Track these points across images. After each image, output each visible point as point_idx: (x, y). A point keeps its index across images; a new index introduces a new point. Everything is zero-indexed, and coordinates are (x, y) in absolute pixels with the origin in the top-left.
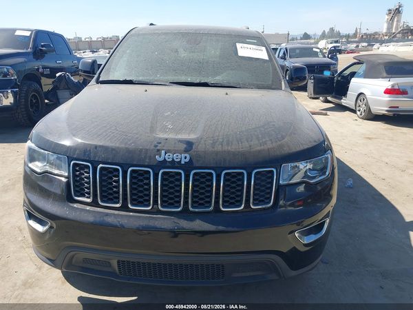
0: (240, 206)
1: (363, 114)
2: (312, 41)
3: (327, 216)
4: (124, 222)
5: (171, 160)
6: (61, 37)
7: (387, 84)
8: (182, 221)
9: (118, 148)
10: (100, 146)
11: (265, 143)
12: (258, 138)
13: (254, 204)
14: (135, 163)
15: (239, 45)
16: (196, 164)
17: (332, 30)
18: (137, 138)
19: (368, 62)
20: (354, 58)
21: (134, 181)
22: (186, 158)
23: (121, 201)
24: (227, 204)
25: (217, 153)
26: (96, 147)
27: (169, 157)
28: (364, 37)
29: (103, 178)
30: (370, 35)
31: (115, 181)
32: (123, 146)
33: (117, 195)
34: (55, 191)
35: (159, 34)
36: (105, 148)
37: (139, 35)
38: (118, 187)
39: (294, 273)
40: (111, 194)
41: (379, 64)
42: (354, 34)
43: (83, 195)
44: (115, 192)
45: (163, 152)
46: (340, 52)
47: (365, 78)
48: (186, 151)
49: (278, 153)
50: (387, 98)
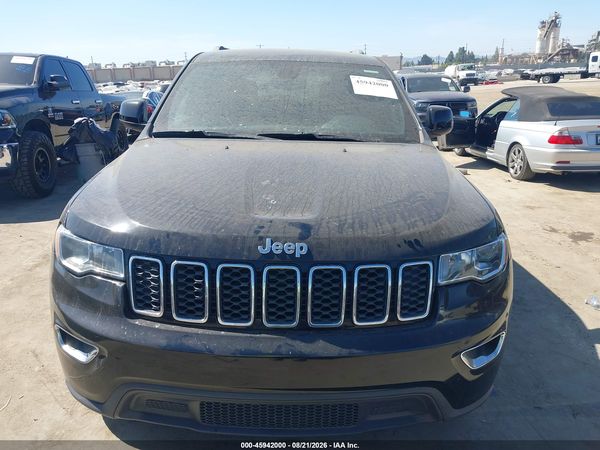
0: (382, 318)
1: (519, 172)
2: (435, 67)
3: (503, 328)
4: (213, 345)
5: (279, 252)
6: (78, 64)
7: (552, 128)
8: (298, 342)
9: (202, 235)
10: (174, 234)
11: (414, 225)
12: (403, 218)
13: (403, 316)
14: (227, 257)
15: (354, 79)
16: (316, 258)
17: (462, 50)
18: (228, 221)
19: (524, 98)
20: (503, 92)
21: (225, 284)
22: (302, 248)
23: (207, 314)
24: (364, 316)
25: (347, 241)
26: (168, 235)
27: (277, 248)
28: (509, 60)
29: (180, 281)
30: (517, 58)
31: (198, 285)
32: (208, 232)
33: (200, 306)
34: (105, 301)
35: (237, 63)
36: (182, 237)
37: (206, 64)
38: (202, 293)
39: (457, 412)
40: (192, 304)
41: (540, 100)
42: (494, 56)
43: (148, 307)
44: (198, 301)
45: (268, 241)
46: (476, 82)
47: (519, 120)
48: (302, 238)
49: (435, 239)
50: (553, 149)
